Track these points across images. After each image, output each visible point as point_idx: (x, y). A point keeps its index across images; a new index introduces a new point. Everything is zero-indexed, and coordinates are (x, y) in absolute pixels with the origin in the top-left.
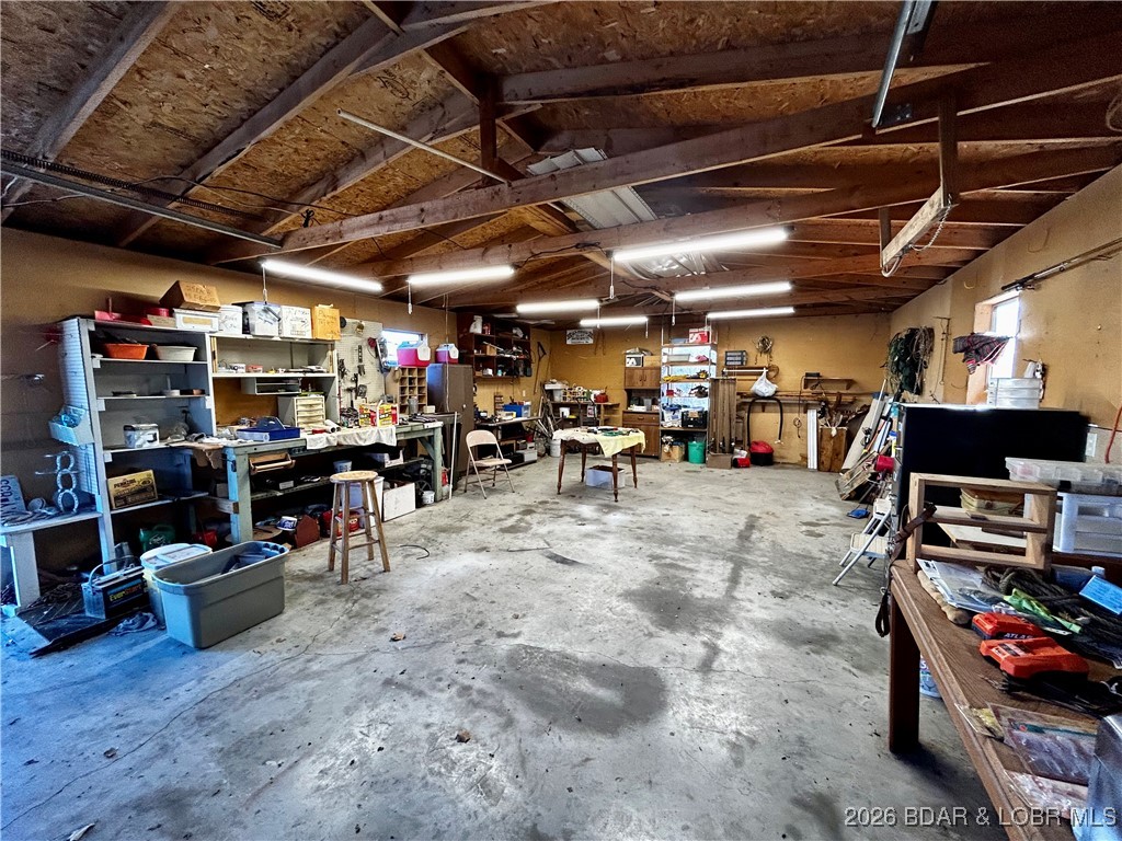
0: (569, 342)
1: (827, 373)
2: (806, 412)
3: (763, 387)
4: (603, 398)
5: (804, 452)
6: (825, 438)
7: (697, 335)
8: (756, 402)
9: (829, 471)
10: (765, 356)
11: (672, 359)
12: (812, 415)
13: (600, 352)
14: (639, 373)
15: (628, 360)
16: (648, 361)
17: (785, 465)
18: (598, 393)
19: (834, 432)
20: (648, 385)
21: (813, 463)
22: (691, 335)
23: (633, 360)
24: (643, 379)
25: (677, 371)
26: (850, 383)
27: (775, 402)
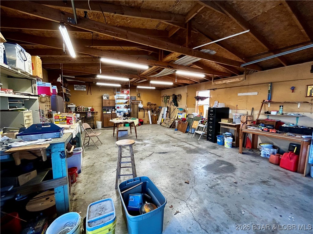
0: (75, 89)
1: (152, 103)
2: (148, 111)
3: (141, 106)
4: (92, 110)
5: (148, 120)
6: (154, 117)
7: (126, 91)
8: (140, 109)
9: (155, 124)
10: (139, 98)
11: (119, 98)
12: (149, 112)
13: (89, 94)
14: (108, 101)
15: (104, 97)
16: (111, 98)
17: (145, 124)
18: (91, 108)
19: (155, 115)
20: (111, 105)
21: (151, 123)
22: (125, 91)
23: (106, 97)
24: (109, 103)
25: (121, 101)
26: (155, 105)
27: (143, 109)
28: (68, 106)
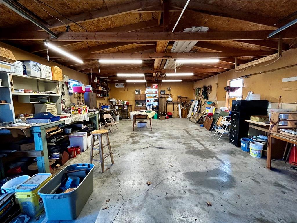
0: (116, 87)
1: (182, 96)
2: (178, 105)
3: (170, 99)
4: (128, 103)
5: (178, 114)
6: (183, 110)
7: (155, 86)
8: (168, 103)
9: (184, 118)
10: (169, 92)
11: (149, 92)
12: (179, 106)
13: (126, 90)
14: (139, 96)
15: (136, 92)
16: (142, 93)
17: (174, 118)
18: (127, 102)
19: (185, 109)
20: (142, 99)
21: (180, 116)
22: (153, 86)
23: (137, 92)
24: (140, 98)
25: (151, 95)
26: (186, 98)
27: (172, 103)
28: (111, 100)
